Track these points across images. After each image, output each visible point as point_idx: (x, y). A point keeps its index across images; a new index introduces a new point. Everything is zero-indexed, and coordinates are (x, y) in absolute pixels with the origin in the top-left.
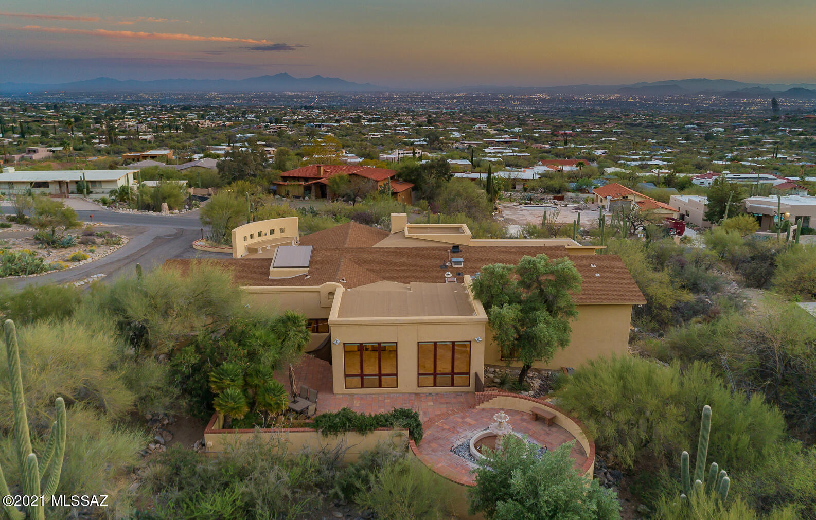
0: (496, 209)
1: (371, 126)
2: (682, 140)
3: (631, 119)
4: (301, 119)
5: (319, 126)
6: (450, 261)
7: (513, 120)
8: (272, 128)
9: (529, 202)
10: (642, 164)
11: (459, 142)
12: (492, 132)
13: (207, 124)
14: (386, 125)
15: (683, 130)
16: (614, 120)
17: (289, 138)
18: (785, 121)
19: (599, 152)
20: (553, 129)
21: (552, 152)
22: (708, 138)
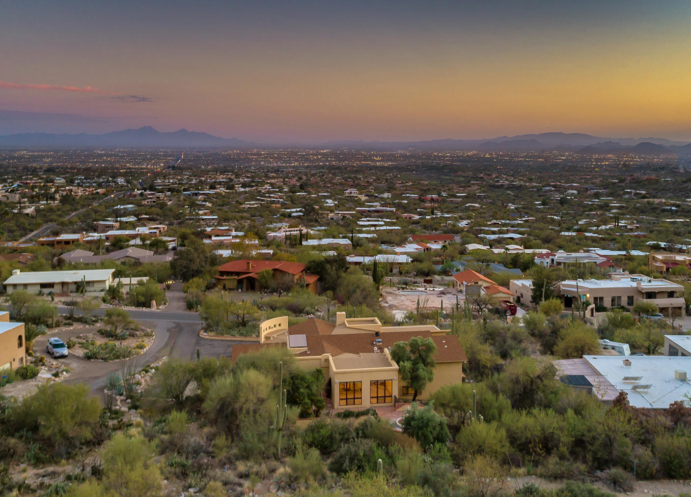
0: (381, 295)
1: (245, 192)
2: (539, 205)
3: (493, 179)
4: (173, 183)
5: (196, 194)
6: (375, 341)
7: (381, 183)
8: (150, 198)
9: (405, 286)
10: (499, 237)
11: (334, 212)
12: (363, 198)
13: (80, 192)
14: (260, 191)
15: (541, 193)
16: (477, 181)
17: (171, 210)
18: (630, 183)
19: (463, 224)
20: (420, 193)
21: (421, 224)
22: (563, 202)
